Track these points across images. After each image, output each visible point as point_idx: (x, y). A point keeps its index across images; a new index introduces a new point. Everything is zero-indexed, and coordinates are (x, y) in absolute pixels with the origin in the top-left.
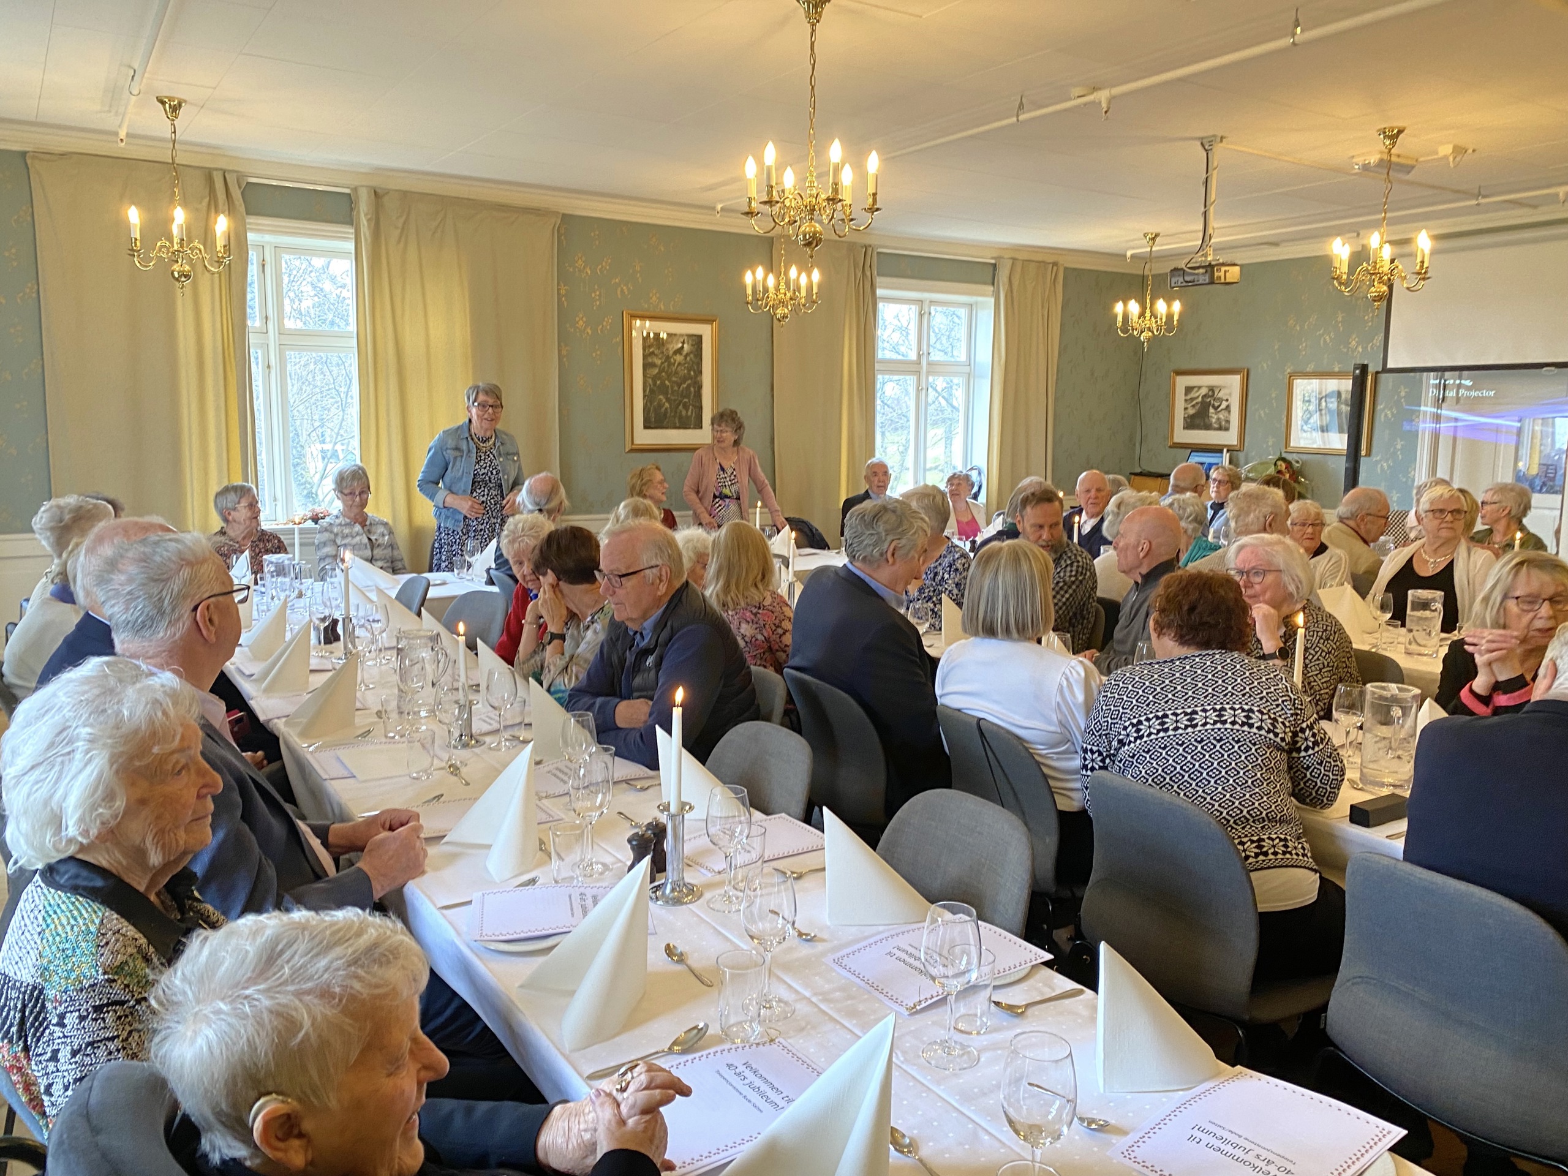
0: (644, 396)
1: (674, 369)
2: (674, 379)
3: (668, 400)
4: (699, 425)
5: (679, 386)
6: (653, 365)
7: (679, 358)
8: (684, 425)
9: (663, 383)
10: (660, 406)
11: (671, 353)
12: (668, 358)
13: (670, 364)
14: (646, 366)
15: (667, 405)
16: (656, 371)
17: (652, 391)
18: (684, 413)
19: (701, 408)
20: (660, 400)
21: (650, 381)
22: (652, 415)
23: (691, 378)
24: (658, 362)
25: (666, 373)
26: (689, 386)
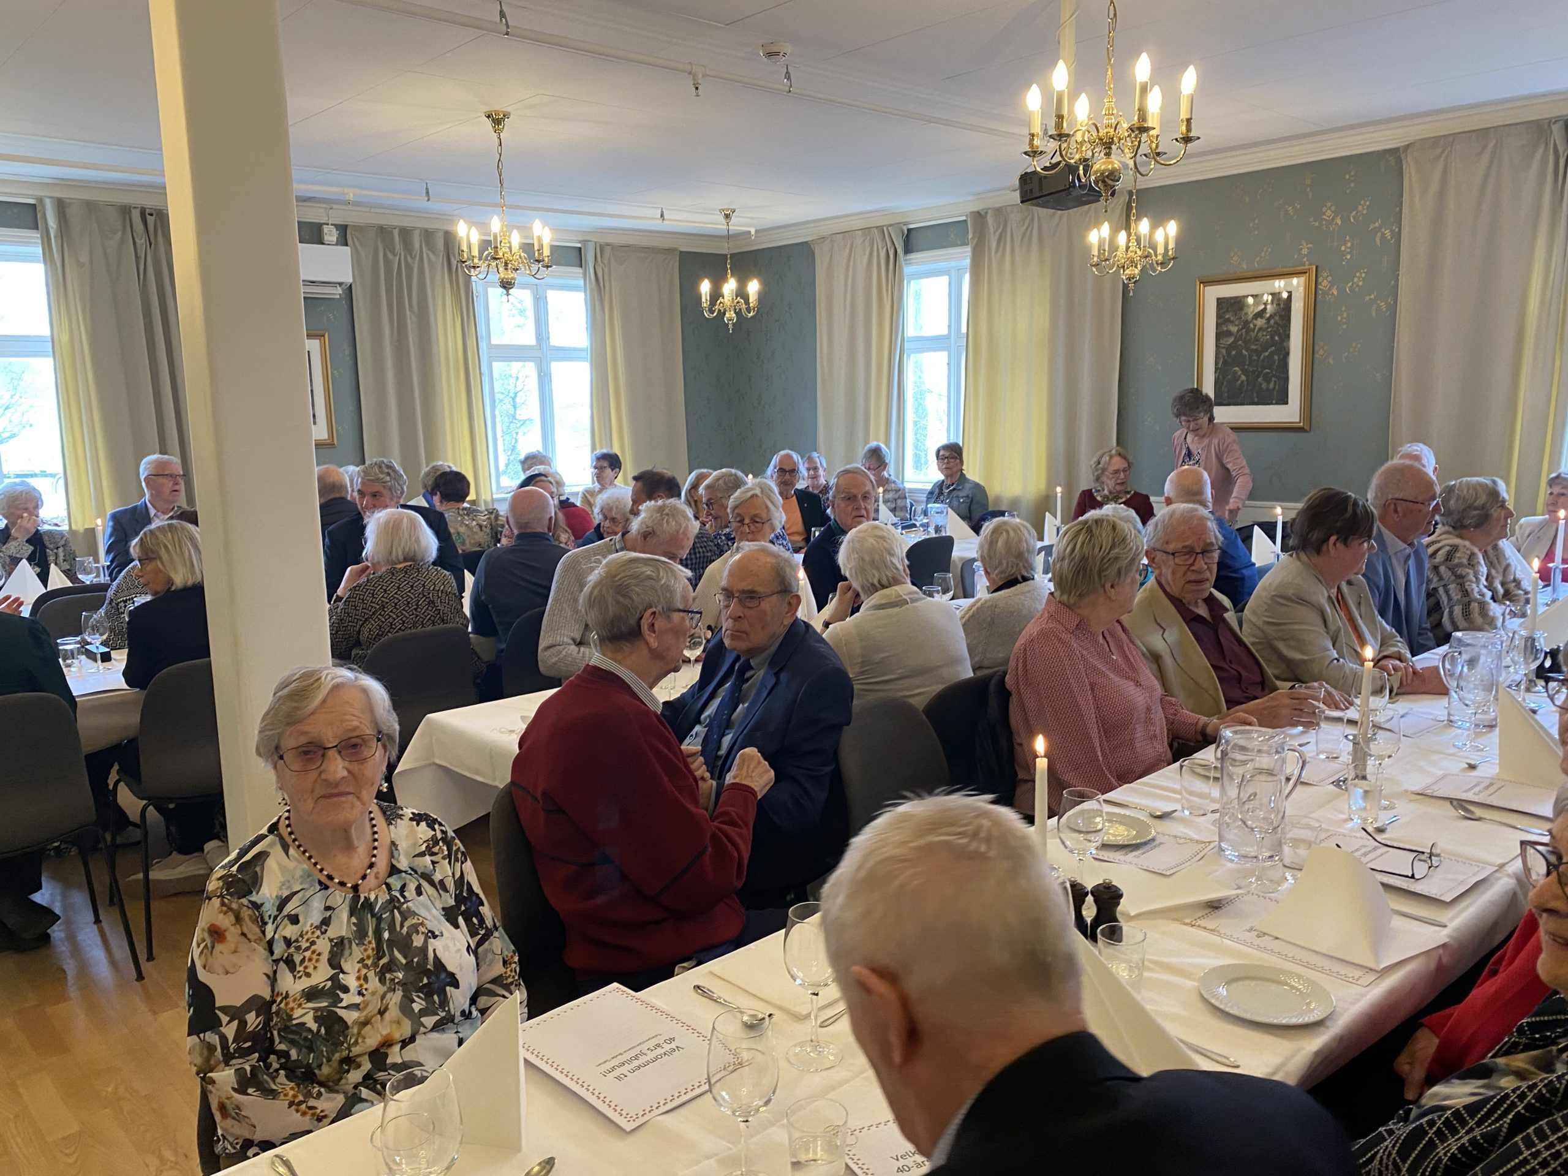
0: (1216, 369)
1: (1253, 335)
2: (1253, 347)
3: (1244, 372)
4: (1283, 400)
5: (1259, 353)
6: (1229, 333)
7: (1260, 322)
8: (1264, 399)
9: (1239, 353)
10: (1235, 378)
11: (1251, 316)
12: (1247, 323)
13: (1249, 330)
14: (1218, 336)
15: (1243, 377)
16: (1231, 340)
17: (1225, 363)
18: (1264, 386)
19: (1287, 379)
20: (1236, 372)
21: (1224, 352)
22: (1225, 389)
23: (1274, 344)
24: (1234, 329)
25: (1244, 341)
26: (1272, 354)
